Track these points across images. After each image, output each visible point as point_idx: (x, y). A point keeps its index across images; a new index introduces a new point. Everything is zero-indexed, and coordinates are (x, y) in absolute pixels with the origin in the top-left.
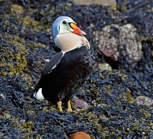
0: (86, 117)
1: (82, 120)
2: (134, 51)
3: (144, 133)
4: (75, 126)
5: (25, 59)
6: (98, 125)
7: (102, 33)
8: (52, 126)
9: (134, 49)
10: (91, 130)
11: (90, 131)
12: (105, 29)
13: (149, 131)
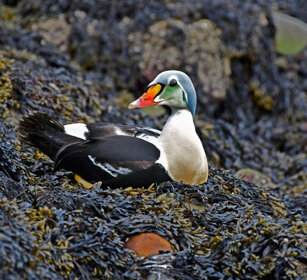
0: (157, 204)
1: (149, 209)
2: (215, 79)
3: (286, 240)
4: (136, 221)
5: (8, 80)
6: (185, 221)
7: (147, 37)
8: (90, 219)
9: (214, 75)
10: (171, 230)
11: (170, 233)
12: (154, 29)
13: (298, 238)
